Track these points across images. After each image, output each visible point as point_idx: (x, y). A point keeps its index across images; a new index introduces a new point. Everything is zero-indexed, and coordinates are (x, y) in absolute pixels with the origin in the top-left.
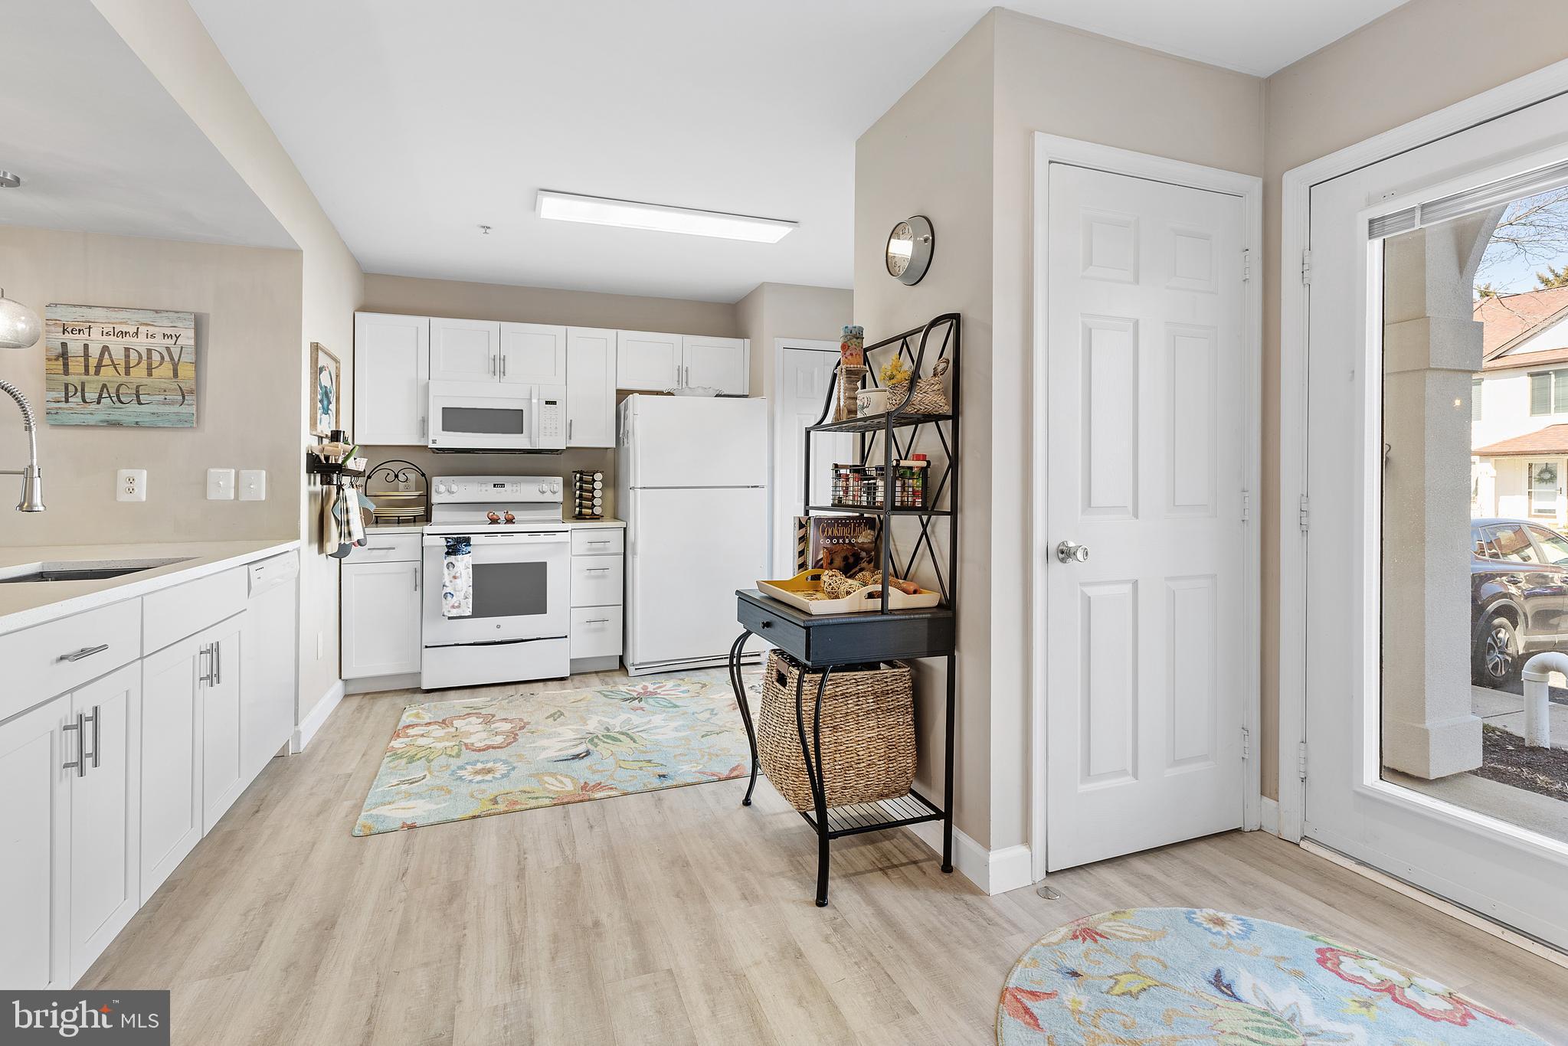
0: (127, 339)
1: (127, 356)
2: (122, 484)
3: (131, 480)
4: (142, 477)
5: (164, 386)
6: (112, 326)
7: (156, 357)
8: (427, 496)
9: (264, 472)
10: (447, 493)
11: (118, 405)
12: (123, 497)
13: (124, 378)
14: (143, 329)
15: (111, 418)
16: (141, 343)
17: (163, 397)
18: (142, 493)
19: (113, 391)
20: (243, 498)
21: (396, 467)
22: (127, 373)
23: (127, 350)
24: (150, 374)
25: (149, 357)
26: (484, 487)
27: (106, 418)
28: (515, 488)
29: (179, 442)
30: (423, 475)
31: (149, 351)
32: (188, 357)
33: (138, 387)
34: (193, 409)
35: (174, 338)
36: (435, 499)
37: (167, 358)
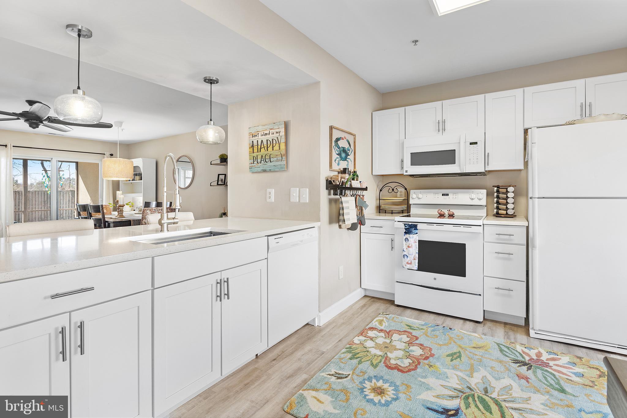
0: (267, 136)
1: (267, 143)
2: (268, 195)
3: (270, 193)
4: (273, 191)
5: (277, 154)
6: (263, 132)
7: (274, 142)
8: (408, 200)
9: (308, 189)
10: (417, 198)
11: (265, 163)
12: (268, 200)
13: (266, 152)
14: (271, 131)
15: (264, 168)
16: (270, 137)
17: (276, 158)
18: (273, 199)
19: (264, 158)
20: (301, 201)
21: (393, 185)
22: (267, 150)
23: (267, 140)
24: (273, 150)
25: (273, 143)
26: (437, 196)
27: (262, 168)
28: (454, 197)
29: (283, 176)
30: (406, 189)
31: (273, 139)
32: (283, 140)
33: (270, 155)
34: (285, 163)
35: (279, 133)
36: (411, 202)
37: (277, 142)
